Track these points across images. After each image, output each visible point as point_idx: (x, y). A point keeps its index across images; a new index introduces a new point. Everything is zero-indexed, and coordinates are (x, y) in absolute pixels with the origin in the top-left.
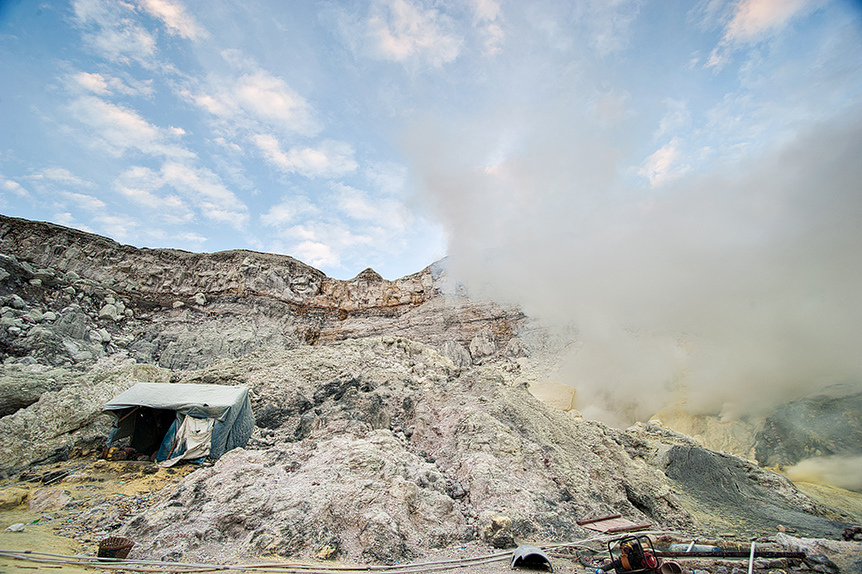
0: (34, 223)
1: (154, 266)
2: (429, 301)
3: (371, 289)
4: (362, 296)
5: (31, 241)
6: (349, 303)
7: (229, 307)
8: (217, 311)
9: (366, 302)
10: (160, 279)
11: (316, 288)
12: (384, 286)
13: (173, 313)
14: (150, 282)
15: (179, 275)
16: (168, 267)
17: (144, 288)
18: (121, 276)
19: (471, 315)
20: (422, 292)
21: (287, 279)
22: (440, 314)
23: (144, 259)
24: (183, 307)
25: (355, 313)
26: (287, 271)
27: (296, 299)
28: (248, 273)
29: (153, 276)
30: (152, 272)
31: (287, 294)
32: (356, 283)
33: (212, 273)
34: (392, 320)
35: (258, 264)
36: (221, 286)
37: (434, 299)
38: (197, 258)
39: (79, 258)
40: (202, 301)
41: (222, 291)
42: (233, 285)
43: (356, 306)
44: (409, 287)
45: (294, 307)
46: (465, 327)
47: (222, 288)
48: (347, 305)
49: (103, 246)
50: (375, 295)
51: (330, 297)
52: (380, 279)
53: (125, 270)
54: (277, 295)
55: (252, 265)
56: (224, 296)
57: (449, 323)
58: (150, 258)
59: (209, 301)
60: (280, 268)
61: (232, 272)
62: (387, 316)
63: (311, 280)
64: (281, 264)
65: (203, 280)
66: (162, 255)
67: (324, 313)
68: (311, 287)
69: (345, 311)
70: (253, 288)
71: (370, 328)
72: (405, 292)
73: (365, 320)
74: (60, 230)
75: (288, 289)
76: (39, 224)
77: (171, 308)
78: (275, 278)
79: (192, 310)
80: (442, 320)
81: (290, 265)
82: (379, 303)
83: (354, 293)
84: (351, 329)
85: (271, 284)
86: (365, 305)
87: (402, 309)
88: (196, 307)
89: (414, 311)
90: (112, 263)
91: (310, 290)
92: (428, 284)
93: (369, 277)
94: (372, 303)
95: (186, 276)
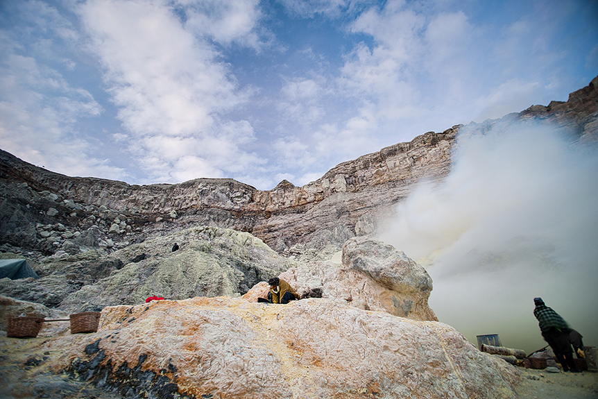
0: (83, 178)
1: (149, 196)
2: (327, 199)
3: (286, 194)
4: (281, 200)
5: (83, 190)
6: (272, 206)
7: (191, 218)
8: (184, 221)
9: (284, 204)
10: (152, 204)
11: (248, 198)
12: (295, 191)
13: (156, 225)
14: (147, 207)
15: (163, 200)
16: (156, 196)
17: (144, 211)
18: (131, 205)
19: (356, 205)
20: (322, 192)
21: (229, 194)
22: (334, 207)
23: (142, 192)
24: (162, 221)
25: (276, 213)
26: (229, 189)
27: (235, 207)
28: (202, 193)
29: (148, 203)
30: (147, 200)
31: (229, 205)
32: (275, 192)
33: (182, 197)
34: (301, 215)
35: (208, 186)
36: (187, 204)
37: (330, 197)
38: (173, 187)
39: (107, 197)
40: (174, 216)
41: (188, 208)
42: (194, 203)
43: (277, 207)
44: (313, 190)
45: (234, 213)
46: (352, 214)
47: (188, 206)
48: (270, 207)
49: (119, 187)
50: (290, 198)
51: (259, 203)
52: (293, 186)
53: (133, 201)
54: (223, 206)
55: (205, 188)
56: (189, 211)
57: (340, 213)
58: (145, 192)
59: (179, 214)
60: (223, 187)
61: (193, 194)
62: (298, 213)
63: (244, 193)
64: (224, 185)
65: (177, 202)
66: (153, 189)
67: (255, 215)
68: (245, 198)
69: (270, 212)
70: (206, 203)
71: (286, 221)
72: (310, 194)
73: (283, 217)
74: (97, 180)
75: (229, 201)
76: (86, 179)
77: (155, 222)
78: (220, 195)
79: (168, 222)
80: (335, 210)
81: (230, 185)
82: (293, 204)
83: (275, 199)
84: (274, 224)
85: (218, 199)
86: (283, 206)
87: (308, 206)
88: (171, 220)
89: (316, 207)
90: (125, 197)
91: (244, 200)
92: (326, 186)
93: (285, 186)
94: (288, 204)
95: (167, 200)
